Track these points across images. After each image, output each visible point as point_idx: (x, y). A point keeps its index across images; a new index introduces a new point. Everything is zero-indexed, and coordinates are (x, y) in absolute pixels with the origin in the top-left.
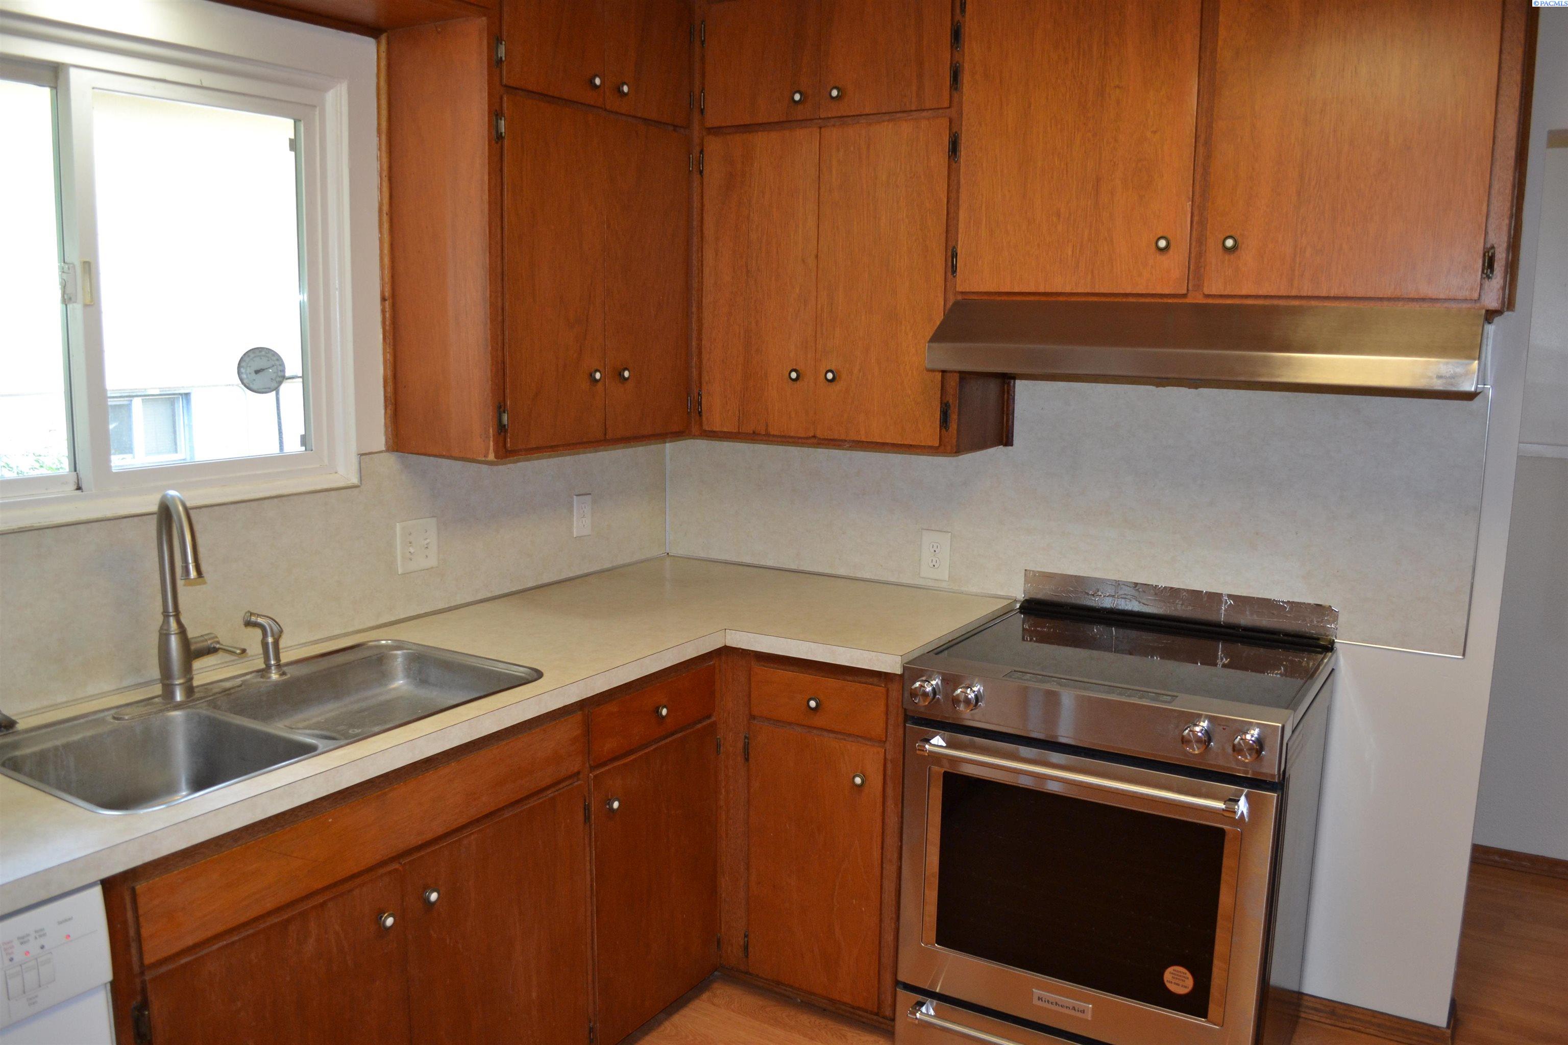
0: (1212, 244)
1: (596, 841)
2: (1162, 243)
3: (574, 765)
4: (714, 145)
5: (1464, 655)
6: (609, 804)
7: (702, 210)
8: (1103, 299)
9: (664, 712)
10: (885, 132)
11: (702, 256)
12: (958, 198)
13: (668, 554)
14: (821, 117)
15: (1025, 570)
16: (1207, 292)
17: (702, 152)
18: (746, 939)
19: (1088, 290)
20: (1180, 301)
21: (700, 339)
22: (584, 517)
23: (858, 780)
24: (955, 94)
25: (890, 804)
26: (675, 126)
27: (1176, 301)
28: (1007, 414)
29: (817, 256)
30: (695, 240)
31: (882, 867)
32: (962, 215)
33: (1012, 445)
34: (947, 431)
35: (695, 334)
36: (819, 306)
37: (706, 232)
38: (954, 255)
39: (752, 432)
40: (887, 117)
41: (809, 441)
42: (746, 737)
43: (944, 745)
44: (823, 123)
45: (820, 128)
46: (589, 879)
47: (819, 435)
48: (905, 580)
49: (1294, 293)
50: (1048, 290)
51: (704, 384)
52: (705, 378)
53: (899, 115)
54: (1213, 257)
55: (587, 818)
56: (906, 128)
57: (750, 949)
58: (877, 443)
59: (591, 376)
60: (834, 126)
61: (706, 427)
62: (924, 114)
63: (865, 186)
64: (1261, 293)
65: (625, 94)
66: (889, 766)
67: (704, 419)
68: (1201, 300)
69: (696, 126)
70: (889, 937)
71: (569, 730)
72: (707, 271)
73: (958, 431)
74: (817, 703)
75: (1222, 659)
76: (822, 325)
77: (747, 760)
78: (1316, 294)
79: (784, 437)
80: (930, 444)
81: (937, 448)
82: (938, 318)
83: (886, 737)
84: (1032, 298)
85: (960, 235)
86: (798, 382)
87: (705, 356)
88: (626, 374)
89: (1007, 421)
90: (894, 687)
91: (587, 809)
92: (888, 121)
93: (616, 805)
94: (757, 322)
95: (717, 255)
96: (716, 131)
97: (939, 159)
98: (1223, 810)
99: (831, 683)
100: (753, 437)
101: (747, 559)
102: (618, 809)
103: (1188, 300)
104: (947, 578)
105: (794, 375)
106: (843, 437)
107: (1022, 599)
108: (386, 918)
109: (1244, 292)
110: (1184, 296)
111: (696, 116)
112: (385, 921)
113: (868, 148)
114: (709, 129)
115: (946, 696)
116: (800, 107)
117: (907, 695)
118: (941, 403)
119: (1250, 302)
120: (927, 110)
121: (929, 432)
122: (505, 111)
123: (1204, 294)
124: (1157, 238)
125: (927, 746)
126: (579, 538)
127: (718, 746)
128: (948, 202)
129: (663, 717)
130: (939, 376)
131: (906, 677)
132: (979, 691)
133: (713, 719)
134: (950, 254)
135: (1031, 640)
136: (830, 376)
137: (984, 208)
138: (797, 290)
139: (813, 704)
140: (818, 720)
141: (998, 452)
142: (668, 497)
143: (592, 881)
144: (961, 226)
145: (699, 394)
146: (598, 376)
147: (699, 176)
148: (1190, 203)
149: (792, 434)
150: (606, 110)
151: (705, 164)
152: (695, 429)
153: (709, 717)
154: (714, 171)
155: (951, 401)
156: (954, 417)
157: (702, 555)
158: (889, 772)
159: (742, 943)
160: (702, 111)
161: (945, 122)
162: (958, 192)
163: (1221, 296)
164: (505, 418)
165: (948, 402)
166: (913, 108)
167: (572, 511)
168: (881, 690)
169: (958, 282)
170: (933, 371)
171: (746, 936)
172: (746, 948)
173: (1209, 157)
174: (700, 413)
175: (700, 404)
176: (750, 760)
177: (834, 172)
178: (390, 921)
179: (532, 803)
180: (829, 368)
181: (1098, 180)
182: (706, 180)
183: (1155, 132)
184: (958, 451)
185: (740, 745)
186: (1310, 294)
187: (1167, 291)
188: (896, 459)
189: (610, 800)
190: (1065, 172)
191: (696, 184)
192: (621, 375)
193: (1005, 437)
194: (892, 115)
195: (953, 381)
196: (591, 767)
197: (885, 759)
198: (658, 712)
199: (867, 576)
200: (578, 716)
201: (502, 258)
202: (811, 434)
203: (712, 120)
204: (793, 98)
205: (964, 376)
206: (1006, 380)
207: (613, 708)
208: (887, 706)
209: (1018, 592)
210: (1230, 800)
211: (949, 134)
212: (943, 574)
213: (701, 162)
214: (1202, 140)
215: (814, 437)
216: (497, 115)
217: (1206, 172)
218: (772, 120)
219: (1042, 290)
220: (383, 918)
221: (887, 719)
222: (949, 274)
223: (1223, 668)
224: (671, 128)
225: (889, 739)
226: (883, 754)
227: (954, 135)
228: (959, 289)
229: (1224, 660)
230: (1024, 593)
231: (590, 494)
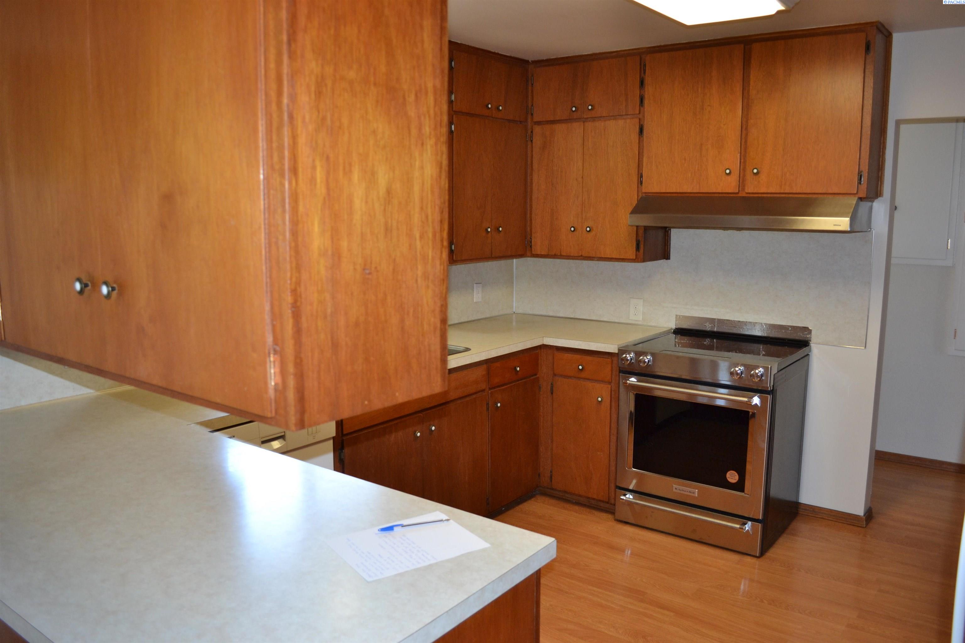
0: (748, 172)
1: (491, 419)
2: (728, 171)
3: (483, 386)
4: (537, 130)
5: (865, 347)
6: (496, 405)
7: (532, 158)
8: (704, 195)
9: (518, 369)
10: (611, 124)
11: (532, 177)
12: (643, 152)
13: (514, 312)
14: (584, 117)
15: (676, 315)
16: (746, 191)
17: (532, 132)
18: (551, 473)
19: (698, 191)
20: (736, 195)
21: (531, 214)
22: (479, 293)
23: (600, 399)
24: (642, 109)
25: (613, 409)
26: (520, 122)
27: (734, 195)
28: (668, 246)
29: (582, 177)
30: (529, 171)
31: (610, 437)
32: (645, 159)
33: (670, 259)
34: (639, 252)
35: (529, 212)
36: (583, 198)
37: (534, 167)
38: (642, 176)
39: (554, 254)
40: (612, 118)
41: (579, 258)
42: (551, 384)
43: (636, 381)
44: (585, 120)
45: (584, 122)
46: (488, 436)
47: (583, 255)
48: (623, 320)
49: (782, 192)
50: (681, 191)
51: (533, 234)
52: (533, 231)
53: (618, 117)
54: (749, 176)
55: (488, 409)
56: (621, 122)
57: (553, 477)
58: (609, 258)
59: (487, 230)
60: (590, 121)
61: (533, 253)
62: (629, 116)
63: (603, 148)
64: (769, 192)
65: (501, 110)
66: (613, 393)
67: (533, 249)
68: (744, 195)
69: (529, 120)
70: (613, 468)
71: (480, 372)
72: (534, 185)
73: (644, 252)
74: (582, 368)
75: (762, 352)
76: (585, 207)
77: (552, 393)
78: (791, 192)
79: (568, 256)
80: (631, 258)
81: (635, 260)
82: (635, 202)
83: (612, 380)
84: (674, 195)
85: (644, 168)
86: (574, 232)
87: (533, 222)
88: (501, 229)
89: (667, 248)
90: (615, 359)
91: (488, 404)
92: (613, 119)
93: (499, 405)
94: (556, 207)
95: (538, 176)
96: (539, 123)
97: (635, 136)
98: (747, 401)
99: (589, 358)
100: (555, 256)
101: (551, 314)
102: (500, 406)
103: (740, 195)
104: (641, 319)
105: (572, 229)
106: (594, 256)
107: (674, 328)
108: (417, 433)
109: (762, 191)
110: (738, 193)
111: (529, 116)
112: (417, 434)
113: (605, 130)
114: (535, 122)
115: (636, 360)
116: (575, 113)
117: (620, 361)
118: (636, 240)
119: (765, 195)
120: (630, 115)
121: (631, 252)
122: (454, 122)
123: (746, 192)
124: (725, 169)
125: (628, 382)
126: (476, 303)
127: (540, 388)
128: (639, 154)
129: (518, 371)
130: (635, 228)
131: (620, 353)
132: (650, 359)
133: (538, 376)
134: (640, 176)
135: (679, 346)
136: (588, 229)
137: (654, 157)
138: (574, 192)
139: (580, 367)
140: (583, 375)
141: (662, 262)
142: (514, 287)
143: (489, 435)
144: (644, 164)
145: (530, 238)
146: (489, 230)
147: (531, 142)
148: (739, 154)
149: (572, 255)
150: (493, 117)
151: (533, 138)
152: (528, 254)
153: (536, 375)
154: (537, 141)
155: (640, 239)
156: (642, 246)
157: (531, 312)
158: (613, 396)
159: (549, 475)
160: (532, 114)
161: (637, 120)
162: (643, 149)
163: (753, 193)
164: (453, 247)
165: (639, 240)
166: (624, 114)
167: (474, 291)
168: (609, 360)
169: (643, 189)
170: (632, 226)
171: (551, 472)
172: (551, 477)
173: (747, 135)
174: (531, 246)
175: (531, 242)
176: (553, 394)
177: (590, 141)
178: (419, 434)
179: (468, 399)
180: (588, 226)
181: (701, 145)
182: (534, 145)
183: (724, 125)
184: (644, 261)
185: (549, 387)
186: (788, 192)
187: (730, 191)
188: (618, 265)
189: (496, 403)
190: (687, 141)
191: (529, 146)
192: (498, 229)
193: (666, 256)
194: (615, 117)
195: (641, 231)
196: (489, 388)
197: (611, 390)
198: (515, 369)
199: (605, 319)
200: (485, 366)
201: (453, 181)
202: (580, 255)
203: (536, 119)
204: (572, 109)
205: (646, 228)
206: (666, 231)
207: (498, 364)
208: (612, 367)
209: (673, 325)
210: (750, 398)
211: (639, 125)
212: (640, 318)
213: (531, 137)
214: (744, 127)
215: (581, 256)
216: (451, 123)
217: (746, 142)
218: (562, 119)
219: (678, 191)
220: (416, 434)
221: (612, 373)
222: (639, 184)
223: (763, 357)
224: (519, 123)
225: (613, 381)
226: (610, 388)
227: (641, 125)
228: (644, 191)
229: (763, 352)
230: (676, 326)
231: (481, 283)
